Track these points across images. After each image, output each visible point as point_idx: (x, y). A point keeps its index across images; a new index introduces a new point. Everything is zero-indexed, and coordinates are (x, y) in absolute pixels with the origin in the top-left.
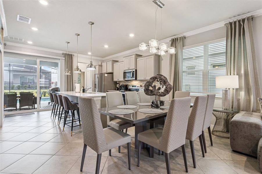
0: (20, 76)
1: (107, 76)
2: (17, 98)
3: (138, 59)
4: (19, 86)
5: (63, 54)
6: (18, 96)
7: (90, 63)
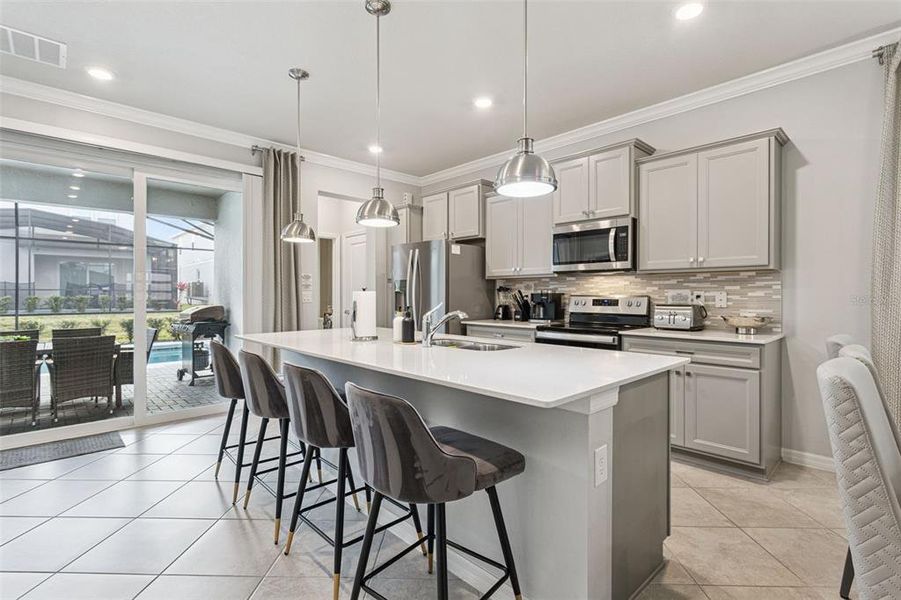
0: (62, 263)
1: (458, 253)
2: (40, 357)
3: (644, 168)
4: (56, 299)
5: (255, 150)
6: (44, 352)
7: (370, 196)
